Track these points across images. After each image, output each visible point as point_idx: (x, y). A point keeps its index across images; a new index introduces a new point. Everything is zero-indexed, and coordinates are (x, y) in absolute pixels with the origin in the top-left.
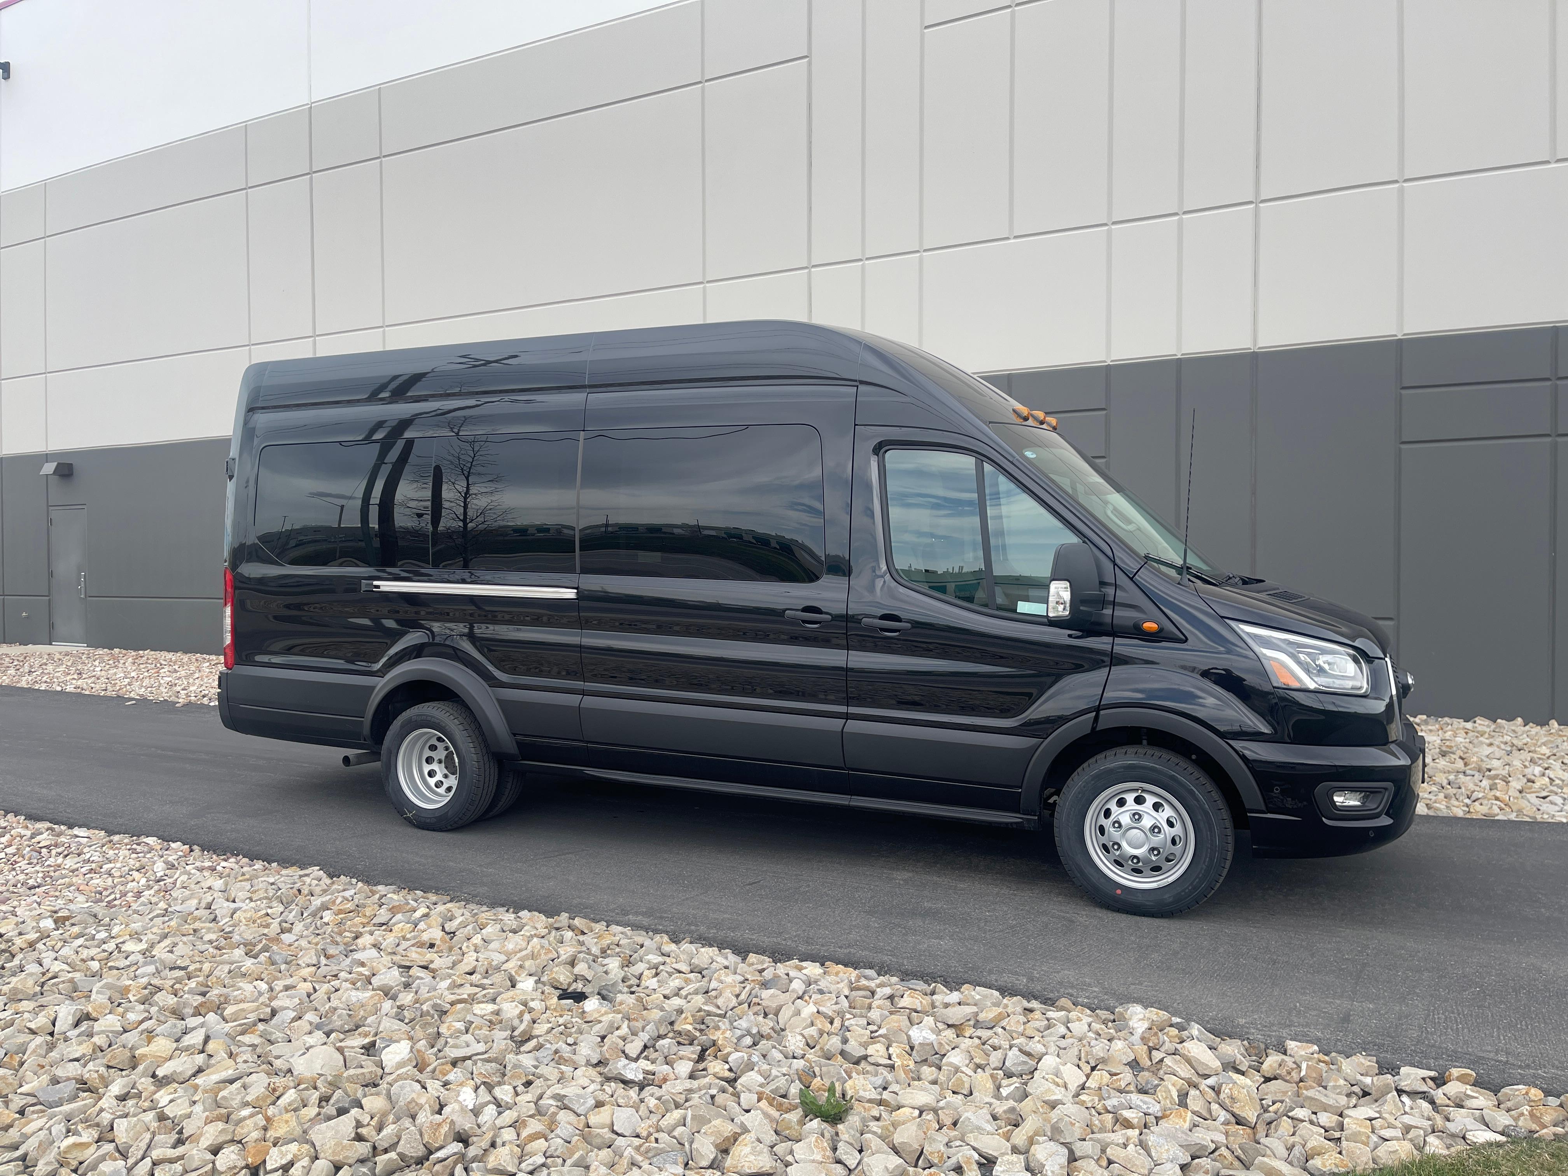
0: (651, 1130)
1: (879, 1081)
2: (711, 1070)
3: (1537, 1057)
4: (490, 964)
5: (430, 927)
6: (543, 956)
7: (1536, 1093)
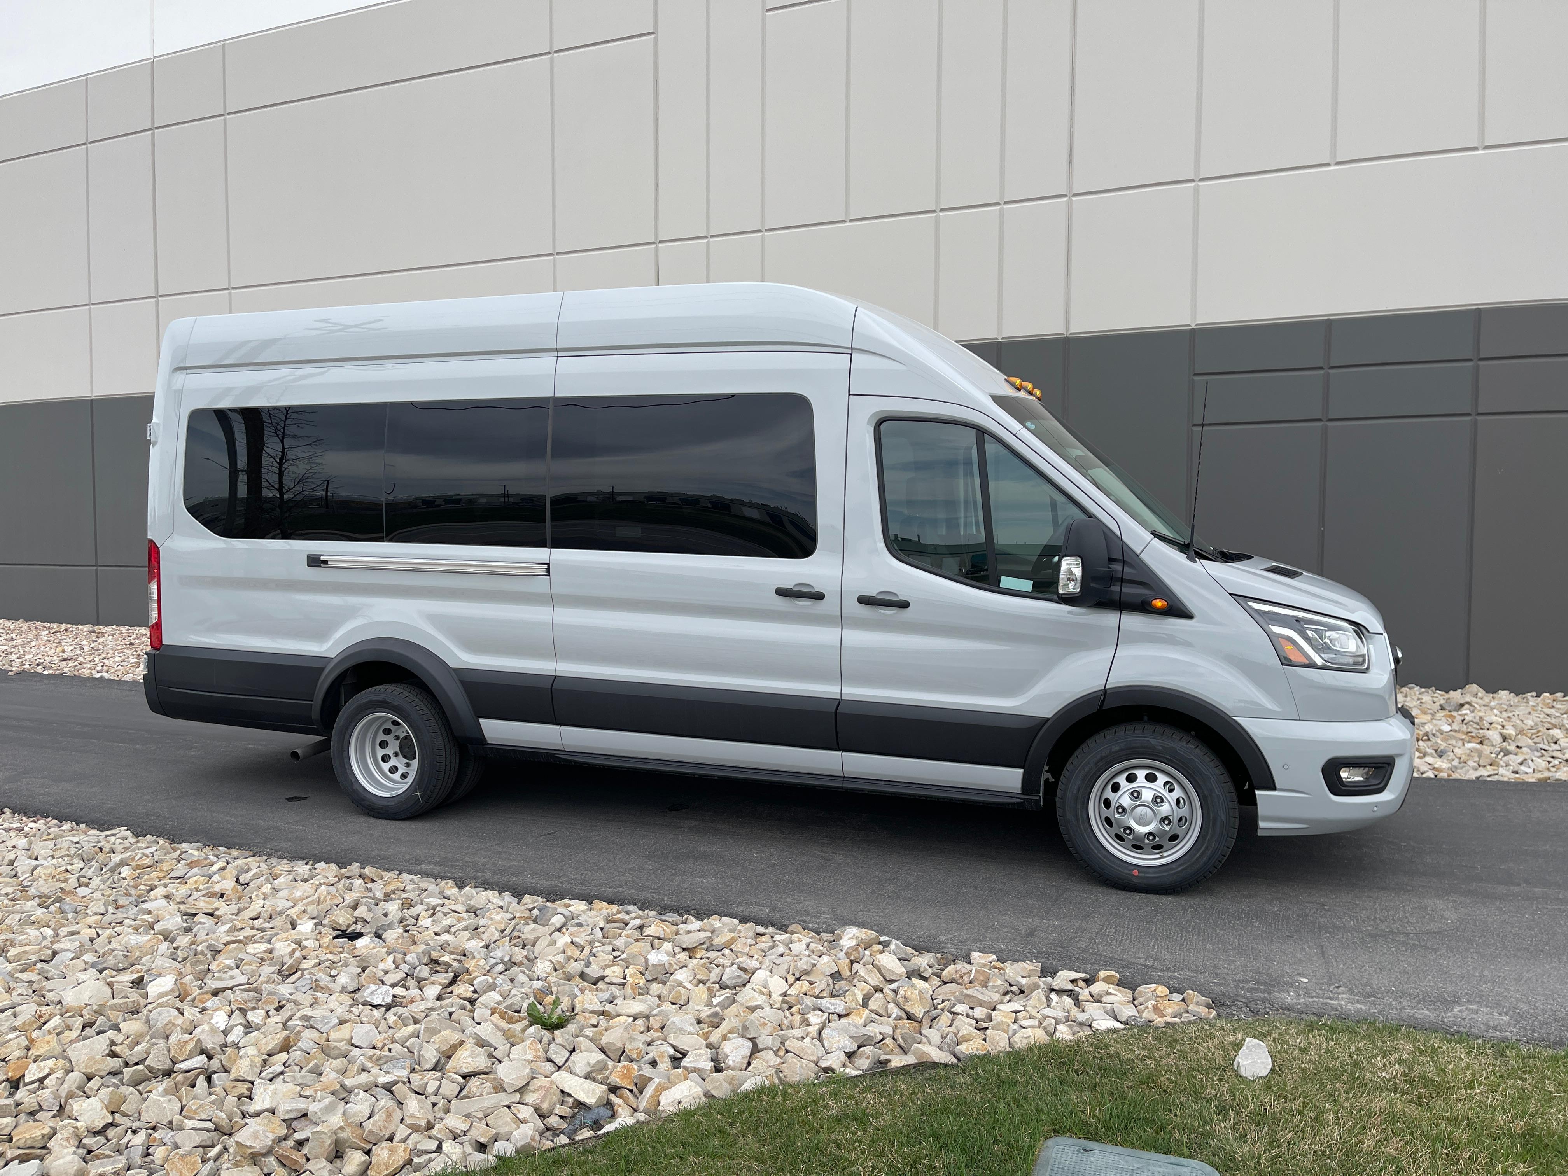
0: (386, 1041)
1: (606, 996)
2: (455, 992)
3: (1180, 962)
4: (275, 910)
5: (224, 879)
6: (328, 902)
7: (1162, 990)
